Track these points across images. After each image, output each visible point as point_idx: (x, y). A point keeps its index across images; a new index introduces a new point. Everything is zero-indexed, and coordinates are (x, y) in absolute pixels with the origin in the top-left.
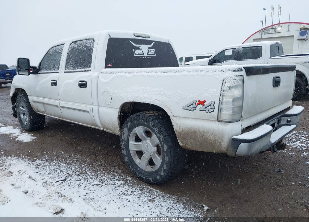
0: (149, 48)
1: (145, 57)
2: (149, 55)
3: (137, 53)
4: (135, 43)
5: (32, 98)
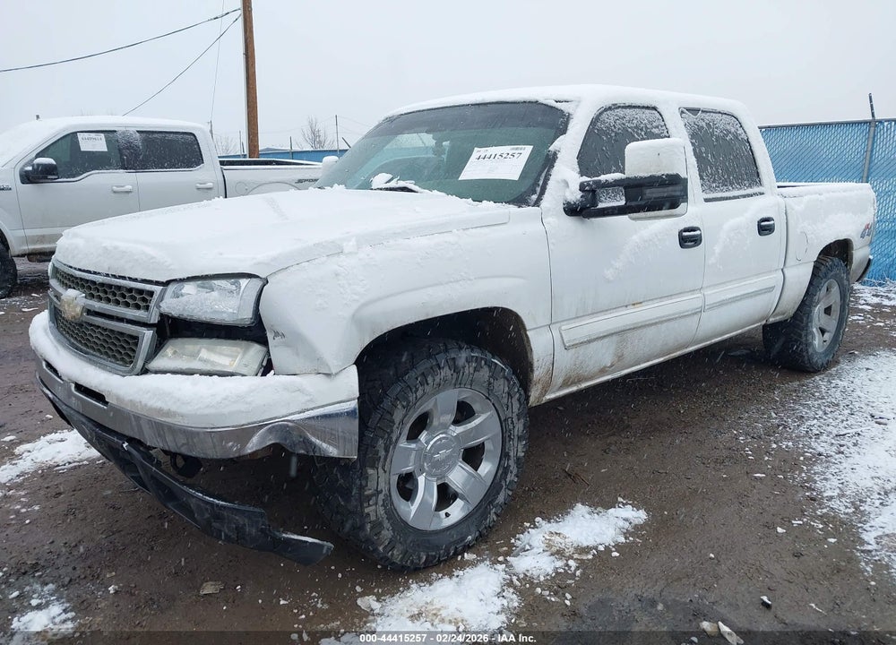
5: (563, 332)
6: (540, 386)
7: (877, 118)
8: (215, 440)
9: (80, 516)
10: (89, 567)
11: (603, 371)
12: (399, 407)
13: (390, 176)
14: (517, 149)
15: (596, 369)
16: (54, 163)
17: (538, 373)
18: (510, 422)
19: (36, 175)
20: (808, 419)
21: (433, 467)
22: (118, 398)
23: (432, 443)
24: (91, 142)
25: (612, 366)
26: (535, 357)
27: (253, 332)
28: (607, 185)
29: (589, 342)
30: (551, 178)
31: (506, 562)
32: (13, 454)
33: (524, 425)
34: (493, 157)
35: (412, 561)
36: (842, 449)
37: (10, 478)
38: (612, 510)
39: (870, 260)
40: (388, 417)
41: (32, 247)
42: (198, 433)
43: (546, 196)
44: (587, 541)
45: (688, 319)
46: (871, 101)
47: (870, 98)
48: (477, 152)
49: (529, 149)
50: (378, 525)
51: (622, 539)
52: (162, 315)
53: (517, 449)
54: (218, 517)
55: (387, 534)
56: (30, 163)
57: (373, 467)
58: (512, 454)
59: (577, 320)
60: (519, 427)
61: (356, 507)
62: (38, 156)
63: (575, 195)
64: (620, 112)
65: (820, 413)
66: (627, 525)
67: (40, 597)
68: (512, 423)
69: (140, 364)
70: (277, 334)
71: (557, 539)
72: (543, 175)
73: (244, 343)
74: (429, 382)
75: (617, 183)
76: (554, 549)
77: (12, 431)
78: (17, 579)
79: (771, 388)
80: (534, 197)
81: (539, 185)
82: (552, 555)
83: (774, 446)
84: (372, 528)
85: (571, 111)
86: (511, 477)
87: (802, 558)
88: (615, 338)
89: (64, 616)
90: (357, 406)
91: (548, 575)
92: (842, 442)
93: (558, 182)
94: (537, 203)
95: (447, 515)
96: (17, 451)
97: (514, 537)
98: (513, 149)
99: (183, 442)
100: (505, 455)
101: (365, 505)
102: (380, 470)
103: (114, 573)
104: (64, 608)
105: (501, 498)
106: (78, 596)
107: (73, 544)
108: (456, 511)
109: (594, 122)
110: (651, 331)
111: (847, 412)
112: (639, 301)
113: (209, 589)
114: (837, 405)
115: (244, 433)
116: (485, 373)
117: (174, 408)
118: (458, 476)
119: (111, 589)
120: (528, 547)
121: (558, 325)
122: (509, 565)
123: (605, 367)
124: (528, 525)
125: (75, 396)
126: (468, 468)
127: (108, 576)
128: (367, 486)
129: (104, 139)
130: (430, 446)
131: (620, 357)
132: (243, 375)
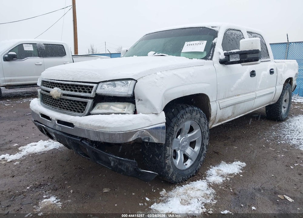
5: (220, 103)
6: (212, 122)
7: (289, 41)
8: (121, 136)
9: (51, 169)
10: (60, 185)
11: (229, 118)
12: (176, 126)
13: (154, 52)
14: (201, 42)
15: (227, 117)
16: (16, 54)
17: (212, 117)
18: (204, 133)
19: (9, 58)
20: (286, 135)
21: (182, 148)
22: (80, 124)
23: (182, 139)
24: (28, 47)
25: (231, 116)
26: (212, 112)
27: (131, 99)
28: (234, 53)
29: (227, 107)
30: (215, 51)
31: (206, 179)
32: (18, 150)
33: (209, 134)
34: (193, 44)
35: (178, 180)
36: (301, 143)
37: (20, 157)
38: (234, 163)
39: (296, 85)
40: (172, 129)
41: (7, 83)
42: (115, 134)
43: (214, 57)
44: (231, 172)
45: (251, 101)
46: (287, 36)
47: (287, 35)
48: (186, 43)
49: (205, 42)
50: (169, 167)
51: (241, 171)
52: (96, 94)
53: (206, 142)
54: (120, 164)
55: (172, 170)
56: (7, 54)
57: (169, 146)
58: (205, 144)
59: (223, 100)
60: (207, 135)
61: (163, 160)
62: (10, 51)
63: (223, 57)
64: (232, 31)
65: (289, 133)
66: (240, 167)
67: (46, 195)
68: (205, 133)
69: (87, 112)
70: (139, 100)
71: (220, 172)
72: (212, 50)
73: (128, 103)
74: (184, 118)
75: (237, 53)
76: (220, 175)
77: (16, 143)
78: (35, 189)
79: (270, 126)
80: (210, 57)
81: (211, 53)
82: (220, 176)
83: (279, 142)
84: (168, 168)
85: (218, 30)
86: (204, 152)
87: (301, 175)
88: (232, 106)
89: (57, 201)
90: (165, 125)
91: (221, 183)
92: (300, 141)
93: (217, 52)
94: (211, 59)
95: (186, 165)
96: (20, 149)
97: (205, 172)
98: (200, 42)
99: (108, 138)
100: (203, 144)
101: (166, 159)
102: (170, 148)
103: (70, 186)
104: (56, 198)
105: (202, 158)
106: (60, 194)
107: (52, 178)
108: (189, 163)
109: (225, 34)
110: (242, 105)
111: (298, 132)
112: (239, 94)
113: (106, 190)
114: (294, 130)
115: (131, 133)
116: (199, 115)
117: (106, 126)
118: (189, 151)
119: (71, 191)
120: (211, 174)
121: (218, 101)
122: (207, 180)
123: (229, 116)
124: (208, 168)
125: (58, 125)
126: (192, 149)
127: (68, 187)
128: (167, 153)
129: (32, 46)
130: (181, 141)
131: (233, 113)
132: (129, 114)
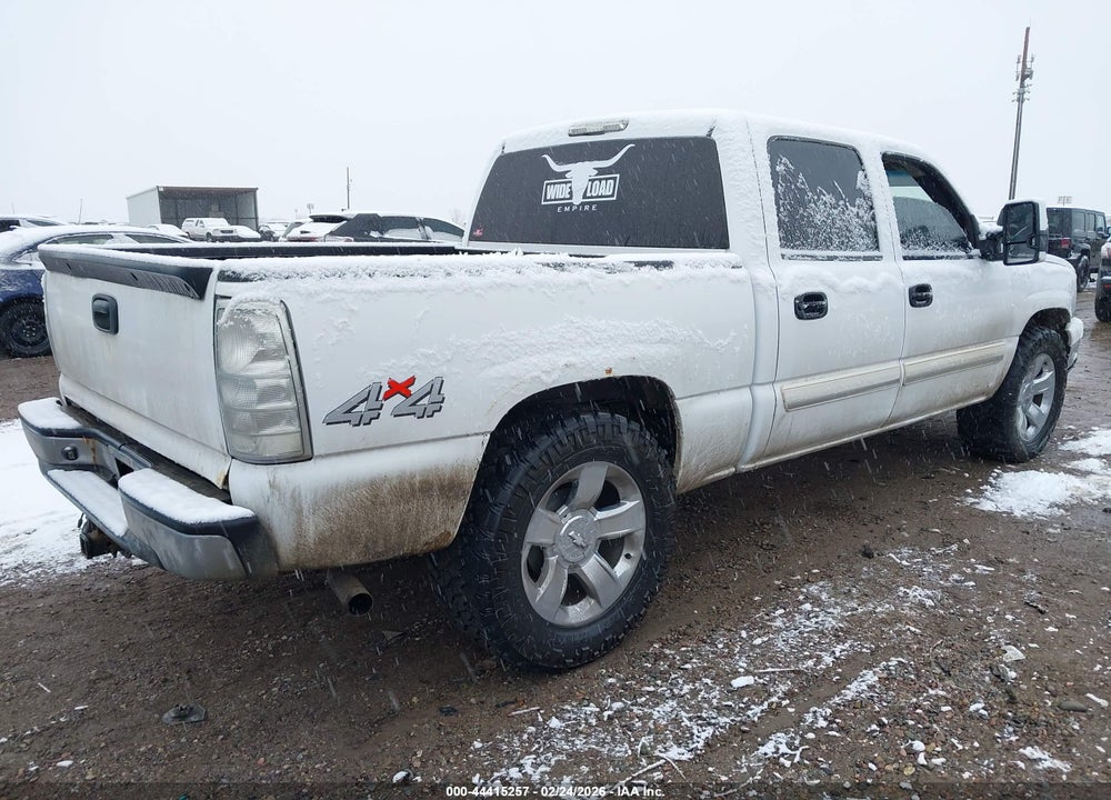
0: (601, 171)
1: (574, 208)
2: (592, 197)
3: (554, 192)
4: (558, 161)
